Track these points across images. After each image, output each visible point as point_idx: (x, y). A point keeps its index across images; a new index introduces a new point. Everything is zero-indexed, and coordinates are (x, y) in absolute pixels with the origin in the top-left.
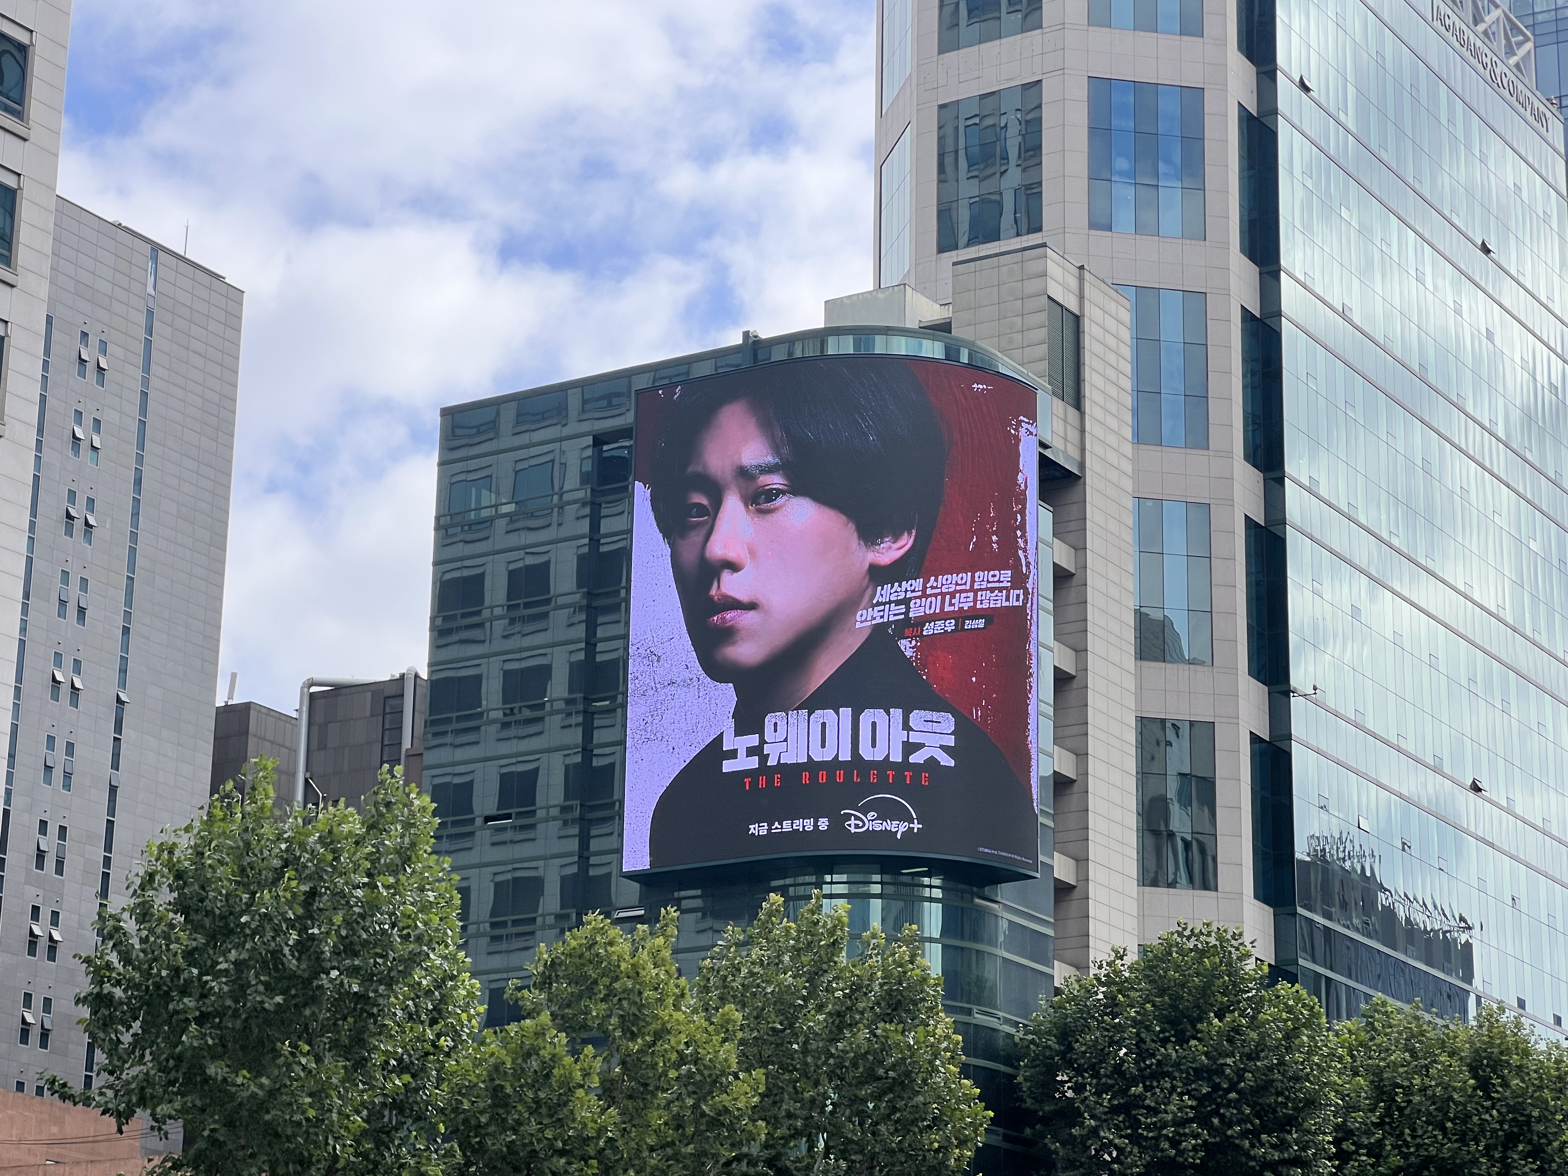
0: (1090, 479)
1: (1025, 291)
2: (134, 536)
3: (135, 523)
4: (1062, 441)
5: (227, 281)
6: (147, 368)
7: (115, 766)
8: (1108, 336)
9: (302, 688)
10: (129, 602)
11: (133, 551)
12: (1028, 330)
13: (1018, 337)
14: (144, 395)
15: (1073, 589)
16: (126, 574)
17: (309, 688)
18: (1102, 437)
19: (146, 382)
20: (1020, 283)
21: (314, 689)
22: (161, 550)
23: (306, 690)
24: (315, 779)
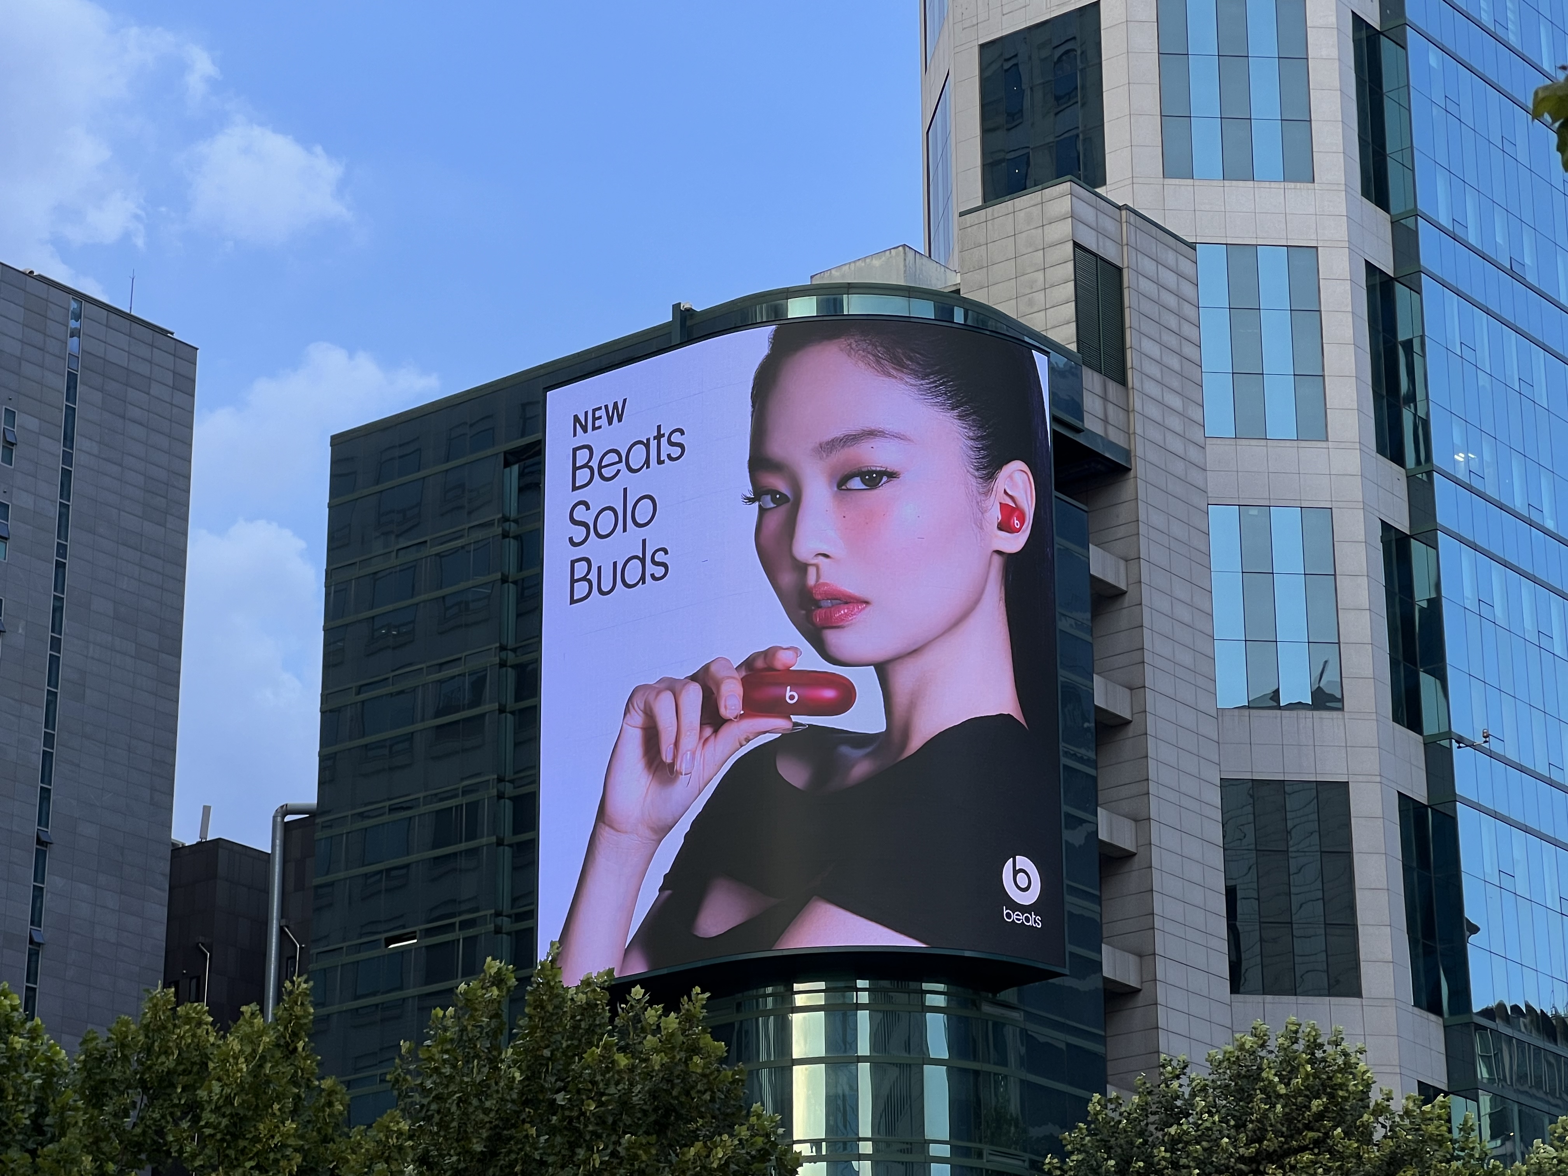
0: (1139, 468)
1: (1046, 239)
2: (56, 644)
3: (56, 626)
4: (1101, 423)
5: (175, 336)
6: (68, 439)
7: (36, 921)
8: (1164, 293)
9: (275, 817)
10: (50, 721)
11: (54, 661)
12: (1052, 286)
13: (1039, 297)
14: (66, 474)
15: (1125, 611)
16: (47, 688)
17: (283, 817)
18: (1159, 419)
19: (67, 458)
20: (1040, 230)
21: (288, 818)
22: (92, 658)
23: (279, 819)
24: (292, 926)
